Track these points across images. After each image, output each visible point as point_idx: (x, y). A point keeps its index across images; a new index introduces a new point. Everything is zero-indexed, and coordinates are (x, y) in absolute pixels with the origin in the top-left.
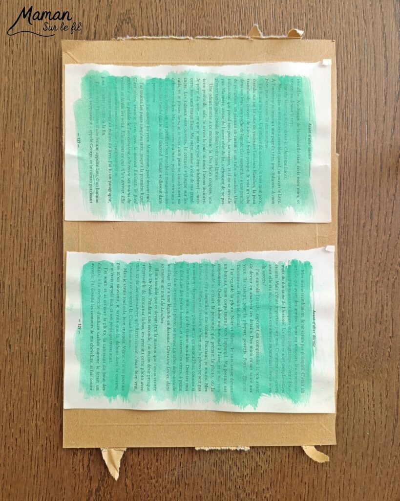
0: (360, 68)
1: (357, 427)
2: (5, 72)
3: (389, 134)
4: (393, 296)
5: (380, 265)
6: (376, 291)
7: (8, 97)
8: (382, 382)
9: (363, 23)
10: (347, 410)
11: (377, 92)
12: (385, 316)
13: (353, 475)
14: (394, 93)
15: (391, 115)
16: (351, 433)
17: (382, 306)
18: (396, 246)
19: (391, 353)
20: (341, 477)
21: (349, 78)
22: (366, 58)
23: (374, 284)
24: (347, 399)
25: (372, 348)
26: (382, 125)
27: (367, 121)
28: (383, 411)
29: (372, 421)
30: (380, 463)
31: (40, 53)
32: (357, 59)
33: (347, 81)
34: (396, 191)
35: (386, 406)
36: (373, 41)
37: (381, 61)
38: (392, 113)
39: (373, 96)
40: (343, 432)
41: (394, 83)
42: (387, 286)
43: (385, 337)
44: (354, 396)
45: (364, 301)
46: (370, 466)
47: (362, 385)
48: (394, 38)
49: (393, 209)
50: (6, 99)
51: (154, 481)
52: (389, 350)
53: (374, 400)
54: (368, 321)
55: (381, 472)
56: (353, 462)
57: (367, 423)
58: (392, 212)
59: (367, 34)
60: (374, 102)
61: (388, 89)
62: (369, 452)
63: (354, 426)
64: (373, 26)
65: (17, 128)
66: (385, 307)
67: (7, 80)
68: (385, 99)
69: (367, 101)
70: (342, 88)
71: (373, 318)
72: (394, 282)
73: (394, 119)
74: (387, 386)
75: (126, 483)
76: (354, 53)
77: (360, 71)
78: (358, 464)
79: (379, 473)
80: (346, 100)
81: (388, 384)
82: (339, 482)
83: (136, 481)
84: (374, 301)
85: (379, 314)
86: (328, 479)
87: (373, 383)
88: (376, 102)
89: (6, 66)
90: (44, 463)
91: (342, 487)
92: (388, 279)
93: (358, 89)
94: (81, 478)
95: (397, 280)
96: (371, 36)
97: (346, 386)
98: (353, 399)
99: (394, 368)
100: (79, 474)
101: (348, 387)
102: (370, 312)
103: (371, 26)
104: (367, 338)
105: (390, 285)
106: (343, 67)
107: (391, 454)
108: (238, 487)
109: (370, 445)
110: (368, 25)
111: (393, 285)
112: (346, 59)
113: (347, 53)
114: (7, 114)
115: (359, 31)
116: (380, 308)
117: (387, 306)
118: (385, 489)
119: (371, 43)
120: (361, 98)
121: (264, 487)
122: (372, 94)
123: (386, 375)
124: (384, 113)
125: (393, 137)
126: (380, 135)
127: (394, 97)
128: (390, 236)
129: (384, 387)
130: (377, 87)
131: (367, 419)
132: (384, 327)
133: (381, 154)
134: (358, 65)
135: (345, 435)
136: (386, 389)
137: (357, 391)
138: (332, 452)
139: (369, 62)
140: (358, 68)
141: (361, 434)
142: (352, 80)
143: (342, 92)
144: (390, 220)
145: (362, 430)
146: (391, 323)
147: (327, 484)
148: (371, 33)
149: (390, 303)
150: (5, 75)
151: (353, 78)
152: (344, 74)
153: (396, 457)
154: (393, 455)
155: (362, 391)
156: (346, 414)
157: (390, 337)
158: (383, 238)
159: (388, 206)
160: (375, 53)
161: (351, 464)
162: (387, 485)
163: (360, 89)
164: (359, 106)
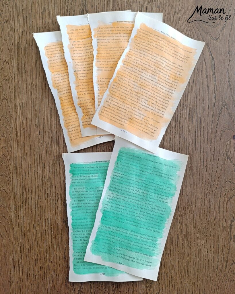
0: (196, 92)
1: (200, 262)
2: (30, 99)
3: (211, 123)
4: (215, 200)
5: (208, 185)
6: (207, 197)
7: (32, 110)
8: (211, 241)
9: (197, 71)
10: (195, 254)
11: (204, 104)
12: (211, 209)
13: (199, 285)
14: (212, 103)
15: (211, 114)
16: (197, 265)
17: (210, 204)
18: (215, 176)
19: (215, 227)
20: (193, 286)
21: (191, 97)
22: (199, 87)
23: (206, 194)
24: (195, 249)
25: (206, 224)
26: (207, 119)
27: (200, 117)
28: (212, 254)
29: (207, 259)
30: (211, 279)
31: (46, 89)
32: (195, 88)
33: (190, 99)
34: (215, 150)
35: (213, 252)
36: (202, 80)
37: (206, 89)
38: (212, 113)
39: (202, 105)
40: (193, 265)
41: (212, 99)
42: (212, 195)
43: (212, 219)
44: (198, 247)
45: (201, 202)
46: (206, 281)
47: (201, 242)
48: (212, 78)
49: (213, 158)
50: (31, 111)
51: (104, 290)
52: (214, 225)
53: (207, 249)
54: (203, 212)
55: (212, 284)
56: (199, 280)
57: (204, 260)
58: (213, 160)
59: (199, 76)
60: (203, 108)
61: (210, 102)
62: (206, 274)
63: (198, 262)
64: (202, 72)
65: (36, 125)
66: (211, 205)
67: (31, 102)
68: (208, 107)
69: (200, 108)
70: (188, 102)
71: (206, 210)
72: (215, 193)
73: (213, 116)
74: (213, 242)
75: (91, 291)
76: (193, 85)
77: (196, 93)
78: (201, 280)
79: (211, 284)
80: (190, 108)
81: (214, 241)
82: (192, 289)
83: (96, 290)
84: (206, 202)
85: (209, 208)
86: (187, 287)
87: (207, 241)
88: (204, 108)
89: (30, 96)
90: (52, 282)
91: (193, 291)
92: (212, 192)
93: (195, 102)
94: (70, 290)
95: (216, 192)
96: (201, 77)
97: (194, 243)
98: (198, 249)
99: (217, 234)
100: (69, 288)
101: (195, 243)
102: (204, 207)
103: (201, 72)
104: (203, 220)
105: (213, 194)
106: (188, 92)
107: (216, 275)
108: (144, 292)
109: (206, 271)
110: (199, 71)
111: (215, 194)
112: (189, 88)
113: (190, 85)
114: (31, 118)
115: (195, 75)
116: (209, 205)
117: (212, 204)
118: (214, 292)
119: (201, 80)
120: (197, 106)
121: (156, 292)
122: (202, 104)
123: (213, 237)
124: (208, 113)
125: (213, 124)
126: (206, 124)
127: (212, 106)
128: (212, 171)
129: (212, 243)
130: (204, 101)
131: (205, 258)
132: (211, 214)
133: (207, 132)
134: (195, 91)
135: (194, 266)
136: (213, 244)
137: (199, 245)
138: (188, 274)
139: (200, 89)
140: (195, 92)
141: (202, 266)
142: (193, 98)
143: (188, 104)
144: (212, 164)
145: (202, 264)
146: (214, 212)
147: (187, 290)
148: (201, 76)
149: (213, 203)
150: (30, 100)
151: (193, 97)
152: (188, 96)
153: (219, 276)
154: (217, 276)
155: (202, 245)
156: (195, 256)
157: (214, 219)
158: (209, 172)
159: (211, 157)
160: (203, 85)
161: (197, 280)
162: (215, 290)
163: (196, 102)
164: (196, 110)
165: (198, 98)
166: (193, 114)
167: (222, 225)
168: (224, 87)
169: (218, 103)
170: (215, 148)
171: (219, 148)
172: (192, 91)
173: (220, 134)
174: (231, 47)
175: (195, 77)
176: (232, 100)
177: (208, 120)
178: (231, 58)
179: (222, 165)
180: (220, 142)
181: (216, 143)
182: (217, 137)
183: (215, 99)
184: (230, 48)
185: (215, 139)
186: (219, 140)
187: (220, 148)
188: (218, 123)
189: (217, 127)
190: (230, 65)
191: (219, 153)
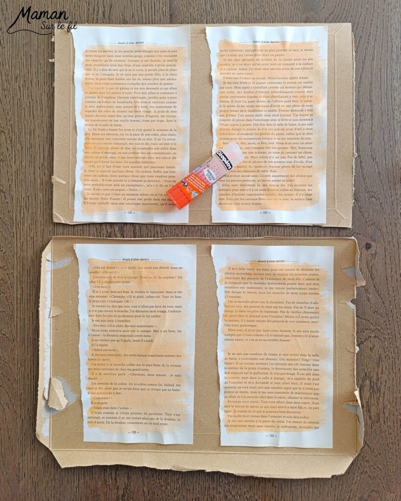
174: (362, 98)
176: (364, 186)
178: (362, 117)
184: (361, 101)
190: (360, 128)
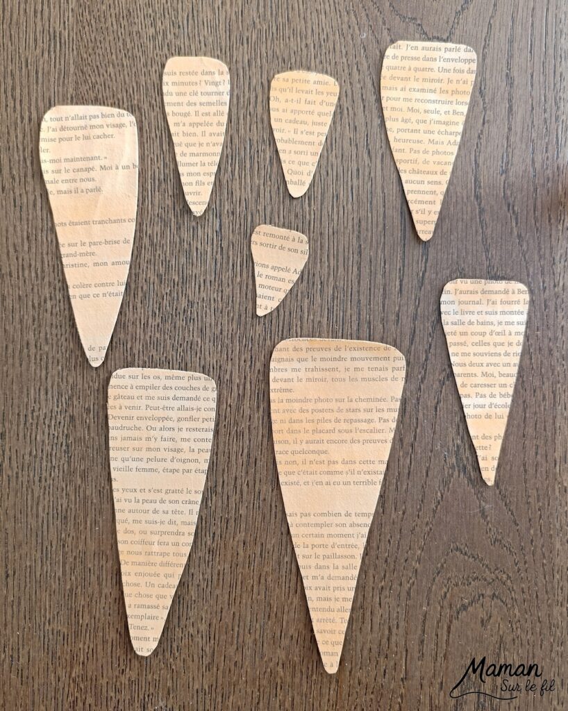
165: (365, 253)
166: (345, 312)
167: (427, 702)
168: (460, 214)
169: (437, 274)
170: (418, 431)
171: (430, 432)
172: (347, 227)
173: (436, 385)
174: (491, 70)
175: (358, 178)
176: (486, 263)
177: (398, 334)
178: (488, 112)
179: (439, 494)
180: (436, 411)
181: (421, 415)
182: (426, 395)
183: (427, 260)
184: (488, 77)
185: (418, 399)
186: (431, 403)
187: (434, 433)
188: (430, 345)
189: (426, 360)
190: (484, 137)
191: (431, 451)
